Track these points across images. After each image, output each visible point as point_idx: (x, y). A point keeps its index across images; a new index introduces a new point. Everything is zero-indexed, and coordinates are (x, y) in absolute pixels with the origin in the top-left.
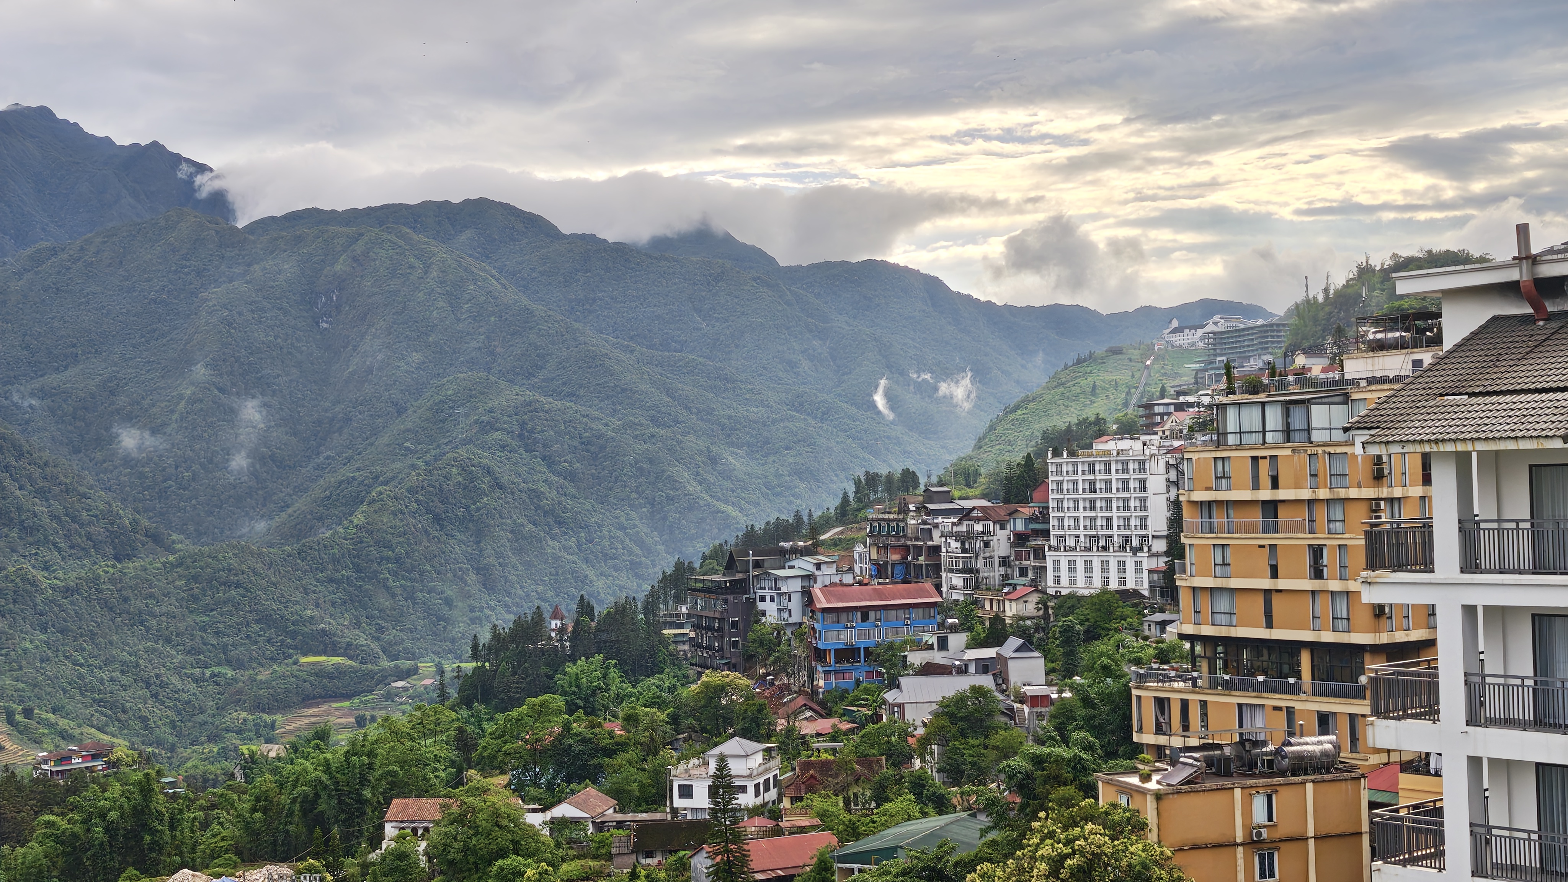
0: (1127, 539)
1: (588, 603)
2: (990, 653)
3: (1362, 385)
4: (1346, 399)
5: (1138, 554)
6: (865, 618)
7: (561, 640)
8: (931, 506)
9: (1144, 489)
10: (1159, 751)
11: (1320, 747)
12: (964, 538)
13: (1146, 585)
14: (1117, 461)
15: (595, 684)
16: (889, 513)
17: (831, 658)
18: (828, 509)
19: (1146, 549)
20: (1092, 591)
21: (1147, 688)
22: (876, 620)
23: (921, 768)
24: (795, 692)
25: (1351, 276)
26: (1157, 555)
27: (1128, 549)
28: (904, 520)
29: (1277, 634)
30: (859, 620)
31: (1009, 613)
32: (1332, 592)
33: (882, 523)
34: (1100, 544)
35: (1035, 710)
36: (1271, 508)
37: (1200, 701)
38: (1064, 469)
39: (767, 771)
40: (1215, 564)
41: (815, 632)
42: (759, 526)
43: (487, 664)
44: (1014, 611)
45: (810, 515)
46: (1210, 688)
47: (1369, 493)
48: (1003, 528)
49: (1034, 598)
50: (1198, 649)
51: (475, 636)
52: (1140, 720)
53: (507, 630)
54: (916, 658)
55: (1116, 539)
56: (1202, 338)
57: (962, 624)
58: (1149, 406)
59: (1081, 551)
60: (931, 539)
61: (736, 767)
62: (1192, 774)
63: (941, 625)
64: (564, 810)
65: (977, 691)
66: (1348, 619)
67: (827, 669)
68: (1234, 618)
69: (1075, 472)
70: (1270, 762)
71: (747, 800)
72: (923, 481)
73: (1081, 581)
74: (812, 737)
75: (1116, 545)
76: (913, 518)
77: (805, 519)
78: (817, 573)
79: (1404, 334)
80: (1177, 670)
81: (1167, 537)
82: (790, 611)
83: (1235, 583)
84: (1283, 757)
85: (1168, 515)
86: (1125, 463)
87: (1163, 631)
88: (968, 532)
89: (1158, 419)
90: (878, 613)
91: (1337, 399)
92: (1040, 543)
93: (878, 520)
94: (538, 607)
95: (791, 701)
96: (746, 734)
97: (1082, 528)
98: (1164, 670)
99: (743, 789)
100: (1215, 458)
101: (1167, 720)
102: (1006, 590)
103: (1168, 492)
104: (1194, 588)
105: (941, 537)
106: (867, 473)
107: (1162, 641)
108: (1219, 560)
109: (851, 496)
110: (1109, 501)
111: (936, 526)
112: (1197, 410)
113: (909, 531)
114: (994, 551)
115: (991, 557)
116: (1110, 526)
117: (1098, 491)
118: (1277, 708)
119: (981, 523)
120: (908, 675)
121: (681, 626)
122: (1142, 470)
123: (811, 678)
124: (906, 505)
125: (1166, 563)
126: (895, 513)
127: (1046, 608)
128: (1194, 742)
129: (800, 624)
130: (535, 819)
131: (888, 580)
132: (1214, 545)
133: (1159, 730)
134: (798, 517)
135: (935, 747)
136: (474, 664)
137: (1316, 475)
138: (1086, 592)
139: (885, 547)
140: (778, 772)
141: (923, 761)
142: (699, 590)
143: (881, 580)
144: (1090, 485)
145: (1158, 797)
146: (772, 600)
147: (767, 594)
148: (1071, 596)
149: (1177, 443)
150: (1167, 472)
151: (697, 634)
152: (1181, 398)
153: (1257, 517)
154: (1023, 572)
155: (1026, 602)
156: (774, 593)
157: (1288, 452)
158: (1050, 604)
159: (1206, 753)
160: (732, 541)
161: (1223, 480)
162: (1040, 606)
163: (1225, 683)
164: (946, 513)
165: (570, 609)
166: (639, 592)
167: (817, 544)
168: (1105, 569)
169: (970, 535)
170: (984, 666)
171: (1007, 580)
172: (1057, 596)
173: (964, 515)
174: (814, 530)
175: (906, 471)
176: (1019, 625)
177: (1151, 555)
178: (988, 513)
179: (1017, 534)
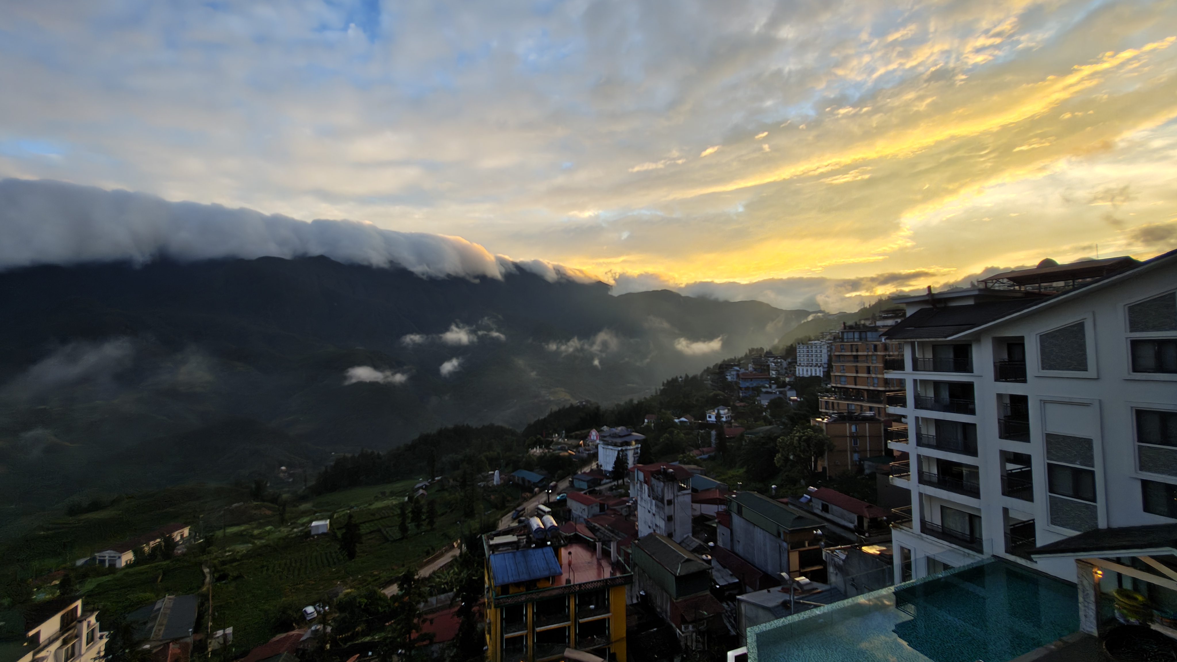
0: (817, 364)
2: (782, 389)
3: (881, 327)
4: (876, 331)
5: (820, 367)
7: (682, 383)
8: (768, 356)
9: (821, 352)
10: (826, 414)
11: (870, 415)
12: (776, 363)
13: (822, 375)
14: (814, 346)
15: (689, 393)
16: (757, 357)
17: (743, 389)
18: (742, 356)
19: (822, 366)
21: (823, 399)
22: (754, 381)
23: (765, 415)
24: (735, 396)
27: (817, 366)
28: (761, 358)
29: (858, 387)
30: (750, 381)
32: (873, 377)
34: (810, 365)
35: (793, 403)
36: (856, 357)
37: (837, 402)
38: (801, 347)
39: (729, 413)
41: (740, 383)
42: (726, 359)
44: (788, 380)
46: (840, 399)
47: (883, 353)
48: (785, 361)
49: (794, 377)
50: (836, 390)
52: (821, 406)
54: (764, 390)
57: (775, 383)
58: (822, 333)
59: (805, 366)
60: (768, 363)
61: (722, 412)
62: (835, 419)
63: (770, 383)
64: (683, 419)
65: (779, 398)
66: (877, 384)
67: (742, 391)
68: (846, 383)
69: (803, 348)
70: (856, 418)
71: (724, 419)
72: (765, 350)
73: (805, 373)
74: (739, 406)
75: (814, 365)
76: (763, 358)
77: (737, 358)
78: (740, 370)
79: (892, 315)
80: (831, 395)
81: (827, 363)
82: (734, 378)
83: (846, 375)
84: (860, 417)
85: (828, 358)
86: (817, 346)
87: (827, 385)
89: (824, 336)
90: (755, 379)
91: (874, 331)
92: (795, 364)
93: (755, 359)
95: (734, 398)
96: (723, 405)
97: (805, 361)
98: (828, 395)
99: (723, 417)
100: (841, 345)
101: (828, 406)
102: (786, 375)
103: (828, 353)
104: (835, 376)
105: (770, 362)
106: (752, 348)
107: (826, 388)
108: (842, 369)
109: (748, 353)
110: (812, 355)
111: (769, 360)
112: (835, 333)
113: (762, 361)
115: (782, 367)
116: (812, 361)
117: (809, 353)
118: (858, 405)
119: (780, 359)
120: (762, 394)
121: (708, 381)
122: (821, 348)
123: (739, 393)
124: (762, 355)
125: (827, 369)
126: (759, 357)
128: (836, 412)
129: (736, 381)
130: (677, 421)
131: (757, 372)
132: (841, 365)
133: (826, 409)
134: (735, 357)
135: (769, 410)
137: (868, 349)
138: (807, 376)
139: (756, 364)
140: (731, 414)
141: (766, 413)
142: (713, 373)
143: (755, 372)
144: (807, 351)
145: (826, 423)
146: (730, 376)
147: (728, 374)
148: (803, 377)
149: (830, 342)
150: (828, 348)
151: (712, 383)
152: (830, 331)
153: (852, 359)
154: (791, 371)
155: (791, 378)
156: (730, 374)
157: (860, 343)
158: (797, 379)
159: (839, 414)
161: (843, 350)
162: (795, 379)
163: (844, 398)
164: (772, 357)
165: (684, 376)
166: (699, 373)
167: (740, 364)
168: (811, 370)
169: (777, 362)
170: (781, 392)
171: (786, 373)
172: (799, 377)
173: (776, 358)
174: (739, 360)
175: (761, 348)
176: (789, 383)
177: (824, 368)
178: (782, 357)
179: (789, 362)
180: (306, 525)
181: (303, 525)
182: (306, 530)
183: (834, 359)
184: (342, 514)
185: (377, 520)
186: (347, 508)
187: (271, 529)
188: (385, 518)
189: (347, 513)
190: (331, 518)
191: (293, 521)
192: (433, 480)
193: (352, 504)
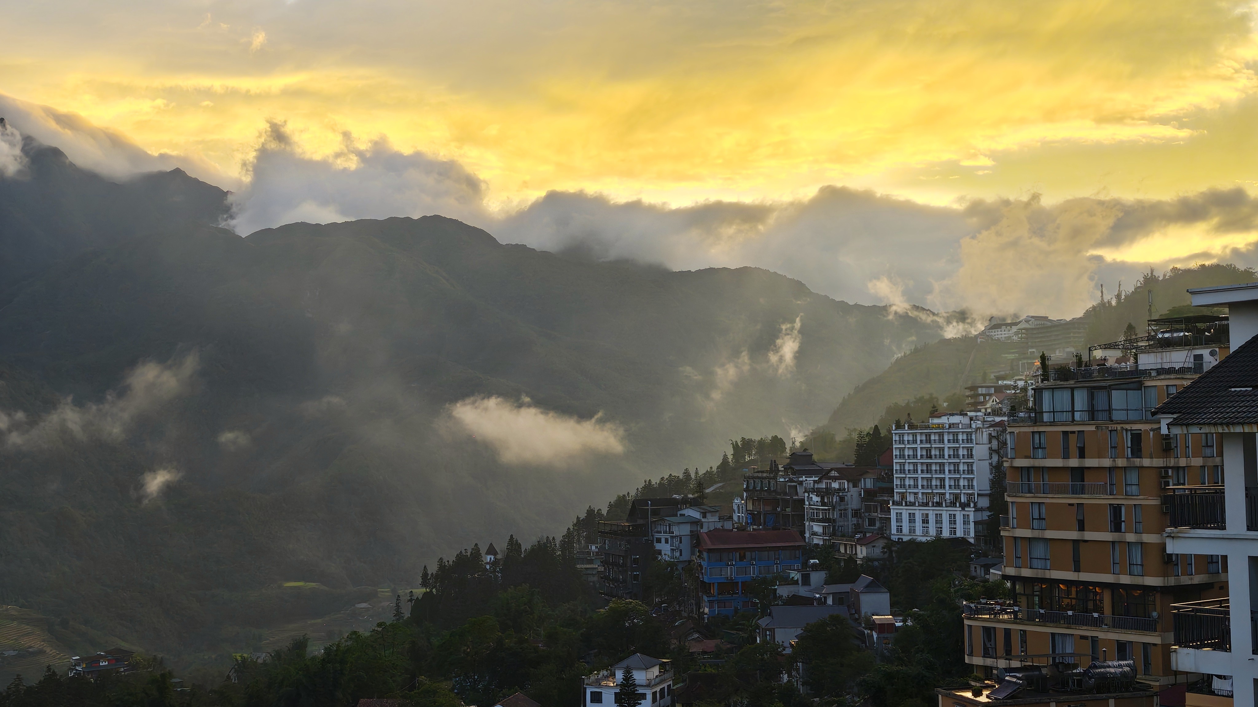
0: (957, 497)
1: (517, 541)
2: (845, 588)
3: (1153, 375)
4: (1139, 386)
5: (966, 509)
6: (742, 558)
7: (495, 571)
8: (796, 468)
9: (971, 456)
10: (987, 671)
11: (1120, 670)
12: (824, 493)
13: (972, 534)
14: (949, 433)
15: (522, 608)
16: (762, 472)
17: (714, 590)
18: (711, 468)
19: (972, 505)
20: (929, 539)
21: (977, 619)
22: (752, 559)
23: (789, 681)
24: (685, 618)
25: (1139, 285)
26: (981, 510)
27: (958, 505)
28: (775, 478)
29: (1084, 577)
30: (738, 560)
31: (860, 556)
32: (1128, 542)
33: (757, 481)
34: (935, 500)
35: (882, 635)
36: (1079, 473)
37: (1021, 630)
38: (906, 438)
39: (663, 681)
40: (1033, 519)
41: (702, 569)
42: (655, 481)
43: (434, 590)
44: (864, 554)
45: (697, 473)
46: (1028, 620)
47: (1158, 462)
48: (855, 485)
49: (881, 543)
50: (1019, 588)
51: (425, 567)
52: (971, 645)
53: (451, 563)
54: (784, 591)
55: (947, 496)
56: (1016, 333)
57: (820, 564)
58: (973, 388)
59: (919, 506)
60: (797, 494)
61: (639, 678)
62: (1015, 691)
63: (805, 564)
65: (836, 620)
66: (1142, 565)
67: (711, 599)
68: (1048, 562)
69: (915, 441)
70: (1080, 682)
72: (788, 446)
73: (919, 530)
74: (699, 654)
75: (948, 501)
76: (782, 476)
77: (693, 476)
78: (703, 520)
79: (1186, 334)
80: (1001, 605)
81: (989, 495)
82: (681, 551)
83: (1050, 534)
84: (1090, 678)
85: (991, 477)
86: (956, 434)
87: (987, 572)
88: (826, 488)
89: (981, 399)
90: (754, 554)
91: (1132, 386)
92: (886, 499)
93: (753, 478)
94: (476, 545)
95: (682, 624)
96: (645, 651)
97: (920, 487)
98: (992, 604)
99: (643, 696)
100: (1033, 432)
101: (993, 646)
102: (858, 536)
103: (991, 458)
104: (1015, 538)
105: (804, 492)
106: (743, 439)
107: (987, 581)
108: (1036, 516)
109: (730, 457)
110: (942, 465)
111: (801, 483)
112: (1013, 392)
113: (779, 487)
114: (848, 505)
115: (845, 510)
116: (943, 486)
117: (933, 457)
118: (1083, 637)
119: (837, 481)
120: (778, 605)
121: (591, 562)
122: (969, 440)
123: (698, 604)
124: (776, 466)
125: (989, 516)
126: (767, 472)
127: (891, 552)
128: (1016, 664)
129: (690, 562)
131: (761, 527)
132: (1032, 503)
133: (986, 655)
134: (687, 473)
135: (800, 664)
136: (424, 590)
137: (1115, 447)
138: (924, 539)
139: (759, 500)
140: (671, 682)
141: (790, 675)
142: (607, 533)
143: (755, 527)
144: (927, 452)
146: (667, 542)
147: (663, 536)
148: (912, 542)
149: (998, 419)
150: (990, 442)
151: (605, 569)
152: (1000, 382)
153: (1065, 480)
154: (872, 522)
155: (874, 546)
156: (668, 536)
157: (1093, 428)
158: (894, 549)
159: (1027, 673)
160: (633, 493)
161: (1040, 450)
162: (886, 550)
163: (1041, 616)
164: (809, 473)
165: (501, 546)
166: (558, 533)
167: (703, 496)
168: (939, 521)
169: (828, 492)
170: (840, 599)
171: (858, 528)
172: (900, 542)
173: (824, 474)
174: (701, 485)
175: (775, 438)
176: (869, 565)
177: (977, 510)
178: (843, 474)
179: (867, 491)
183: (1008, 481)
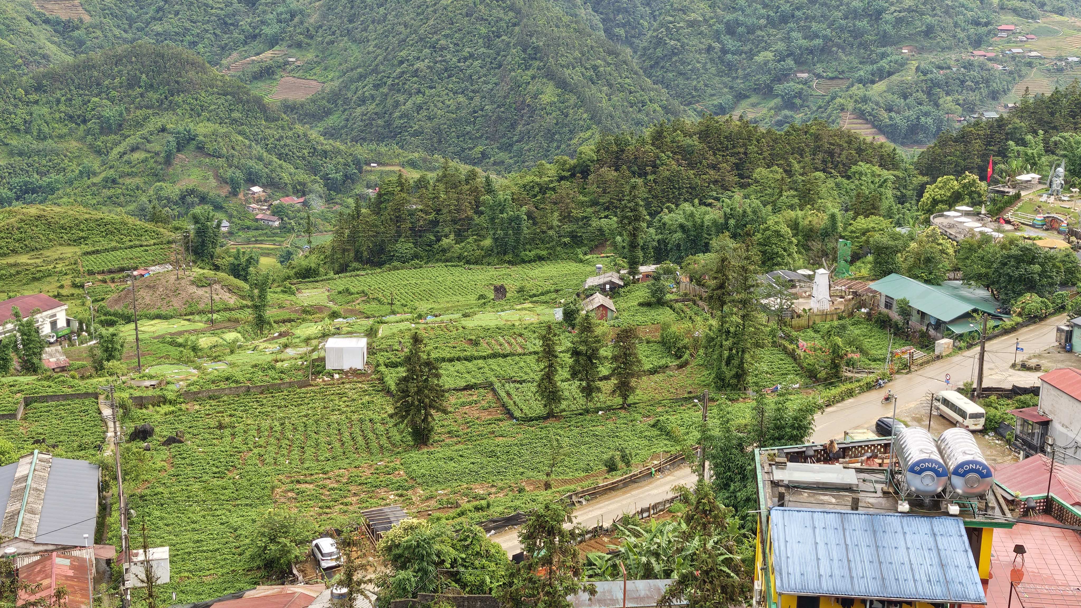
180: (314, 342)
181: (307, 340)
182: (315, 356)
184: (395, 328)
185: (484, 358)
186: (409, 316)
187: (236, 341)
188: (505, 356)
189: (410, 330)
190: (371, 333)
191: (283, 329)
192: (633, 271)
193: (423, 307)
